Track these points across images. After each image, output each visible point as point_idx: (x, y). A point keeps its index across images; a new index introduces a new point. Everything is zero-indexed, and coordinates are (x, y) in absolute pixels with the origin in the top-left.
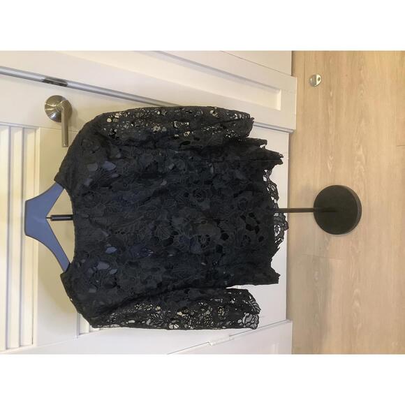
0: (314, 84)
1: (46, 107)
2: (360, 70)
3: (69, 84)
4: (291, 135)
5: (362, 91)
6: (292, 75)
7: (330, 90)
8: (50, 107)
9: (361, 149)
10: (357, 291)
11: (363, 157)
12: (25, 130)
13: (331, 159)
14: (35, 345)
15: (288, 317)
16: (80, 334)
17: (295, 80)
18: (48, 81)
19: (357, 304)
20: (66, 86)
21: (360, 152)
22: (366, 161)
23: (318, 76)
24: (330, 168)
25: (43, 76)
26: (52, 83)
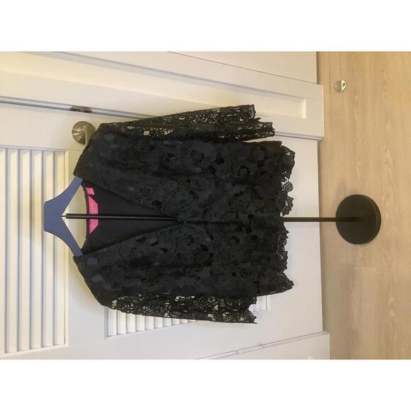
0: (339, 90)
1: (73, 132)
2: (383, 71)
3: (93, 110)
4: (319, 143)
5: (386, 93)
6: (318, 83)
7: (355, 95)
8: (77, 132)
9: (388, 152)
10: (391, 299)
11: (391, 160)
12: (55, 153)
13: (360, 164)
14: (67, 344)
15: (325, 328)
16: (108, 336)
17: (321, 87)
18: (74, 109)
19: (392, 314)
20: (90, 112)
21: (388, 154)
22: (394, 164)
23: (343, 82)
24: (359, 174)
25: (70, 105)
26: (79, 110)
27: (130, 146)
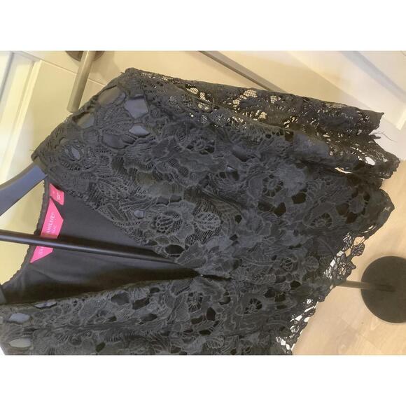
27: (170, 138)
